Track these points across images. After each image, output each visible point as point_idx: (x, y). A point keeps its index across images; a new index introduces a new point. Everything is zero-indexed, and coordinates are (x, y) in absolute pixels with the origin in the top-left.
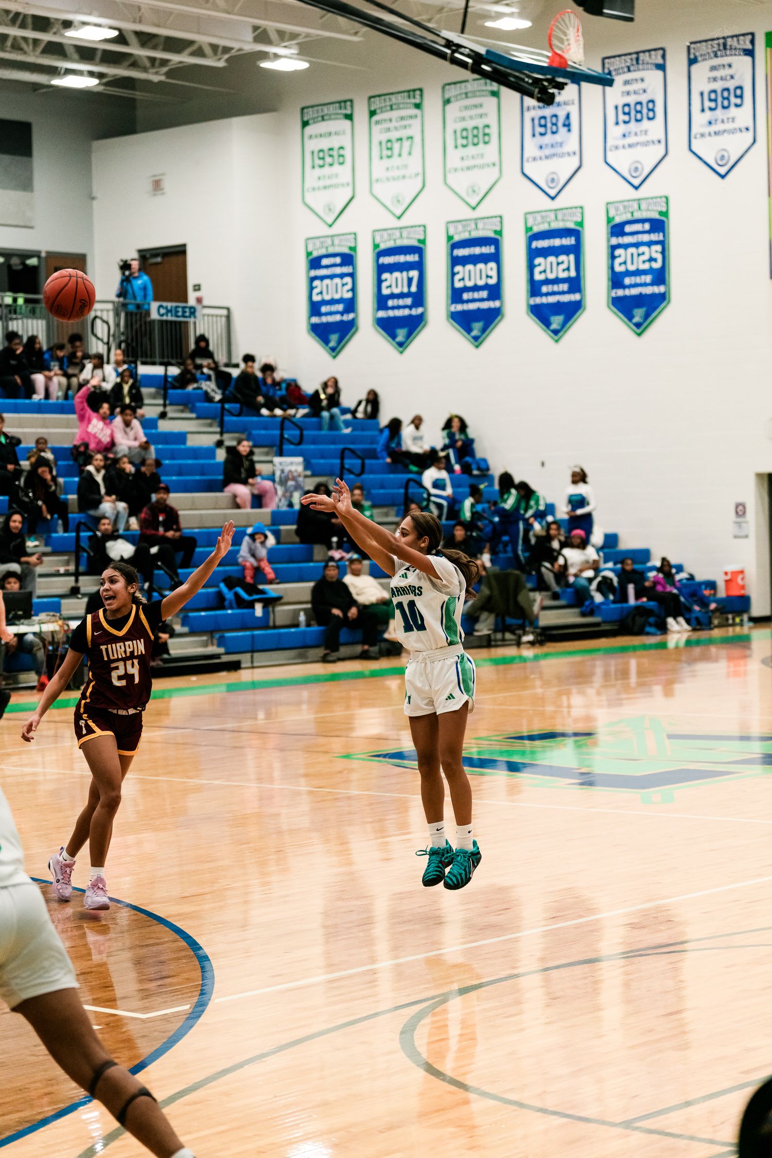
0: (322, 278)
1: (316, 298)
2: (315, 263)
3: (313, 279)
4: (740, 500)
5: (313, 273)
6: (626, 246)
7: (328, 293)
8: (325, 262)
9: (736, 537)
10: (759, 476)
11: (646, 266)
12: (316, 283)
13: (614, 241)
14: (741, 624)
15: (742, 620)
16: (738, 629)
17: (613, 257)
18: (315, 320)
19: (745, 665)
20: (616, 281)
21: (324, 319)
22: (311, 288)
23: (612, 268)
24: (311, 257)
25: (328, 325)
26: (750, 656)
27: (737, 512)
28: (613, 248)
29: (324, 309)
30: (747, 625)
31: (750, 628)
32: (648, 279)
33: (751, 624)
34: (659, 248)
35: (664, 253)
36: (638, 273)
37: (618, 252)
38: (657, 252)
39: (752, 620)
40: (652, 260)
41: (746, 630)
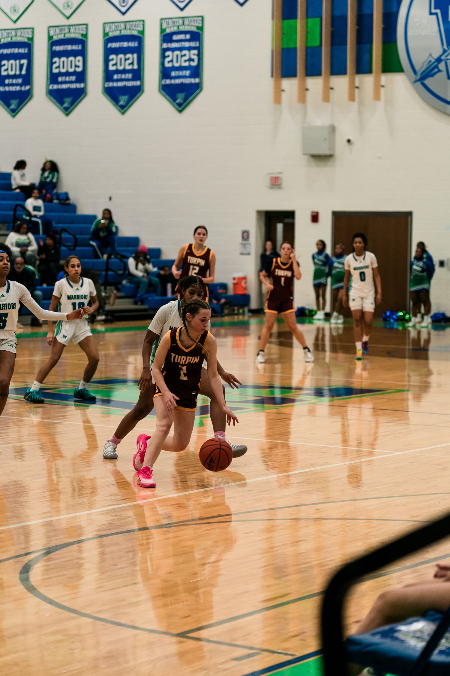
4: (246, 228)
6: (173, 50)
9: (242, 254)
10: (259, 212)
11: (187, 64)
13: (165, 46)
14: (243, 314)
15: (244, 311)
16: (241, 317)
17: (163, 57)
19: (245, 340)
20: (165, 73)
23: (163, 64)
26: (248, 335)
27: (243, 237)
28: (164, 51)
30: (247, 315)
31: (249, 317)
32: (188, 73)
33: (250, 314)
34: (196, 52)
35: (200, 55)
36: (181, 68)
37: (168, 53)
38: (194, 54)
39: (251, 311)
40: (190, 60)
41: (246, 318)
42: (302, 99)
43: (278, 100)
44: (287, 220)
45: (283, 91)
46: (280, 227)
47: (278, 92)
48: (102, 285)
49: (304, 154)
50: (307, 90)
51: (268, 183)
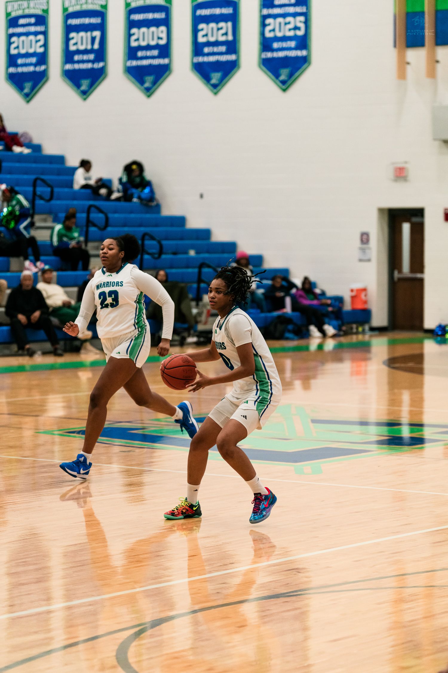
0: (19, 35)
1: (13, 52)
2: (13, 22)
3: (11, 36)
4: (365, 230)
5: (11, 31)
6: (275, 16)
7: (23, 48)
8: (22, 21)
9: (361, 260)
10: (381, 211)
11: (291, 34)
12: (14, 39)
13: (265, 12)
14: (363, 333)
15: (364, 330)
16: (360, 337)
17: (263, 25)
18: (12, 70)
19: (366, 366)
20: (266, 44)
21: (20, 70)
22: (9, 44)
23: (262, 34)
24: (9, 18)
25: (23, 74)
26: (370, 359)
27: (362, 240)
28: (264, 18)
29: (20, 61)
30: (368, 334)
31: (371, 336)
32: (293, 44)
33: (371, 333)
34: (302, 18)
35: (307, 23)
36: (284, 39)
37: (268, 21)
38: (301, 22)
39: (372, 329)
40: (296, 28)
41: (367, 337)
42: (432, 73)
43: (402, 74)
44: (415, 219)
45: (408, 63)
46: (406, 228)
47: (403, 64)
48: (193, 300)
49: (435, 139)
50: (437, 62)
51: (391, 174)
